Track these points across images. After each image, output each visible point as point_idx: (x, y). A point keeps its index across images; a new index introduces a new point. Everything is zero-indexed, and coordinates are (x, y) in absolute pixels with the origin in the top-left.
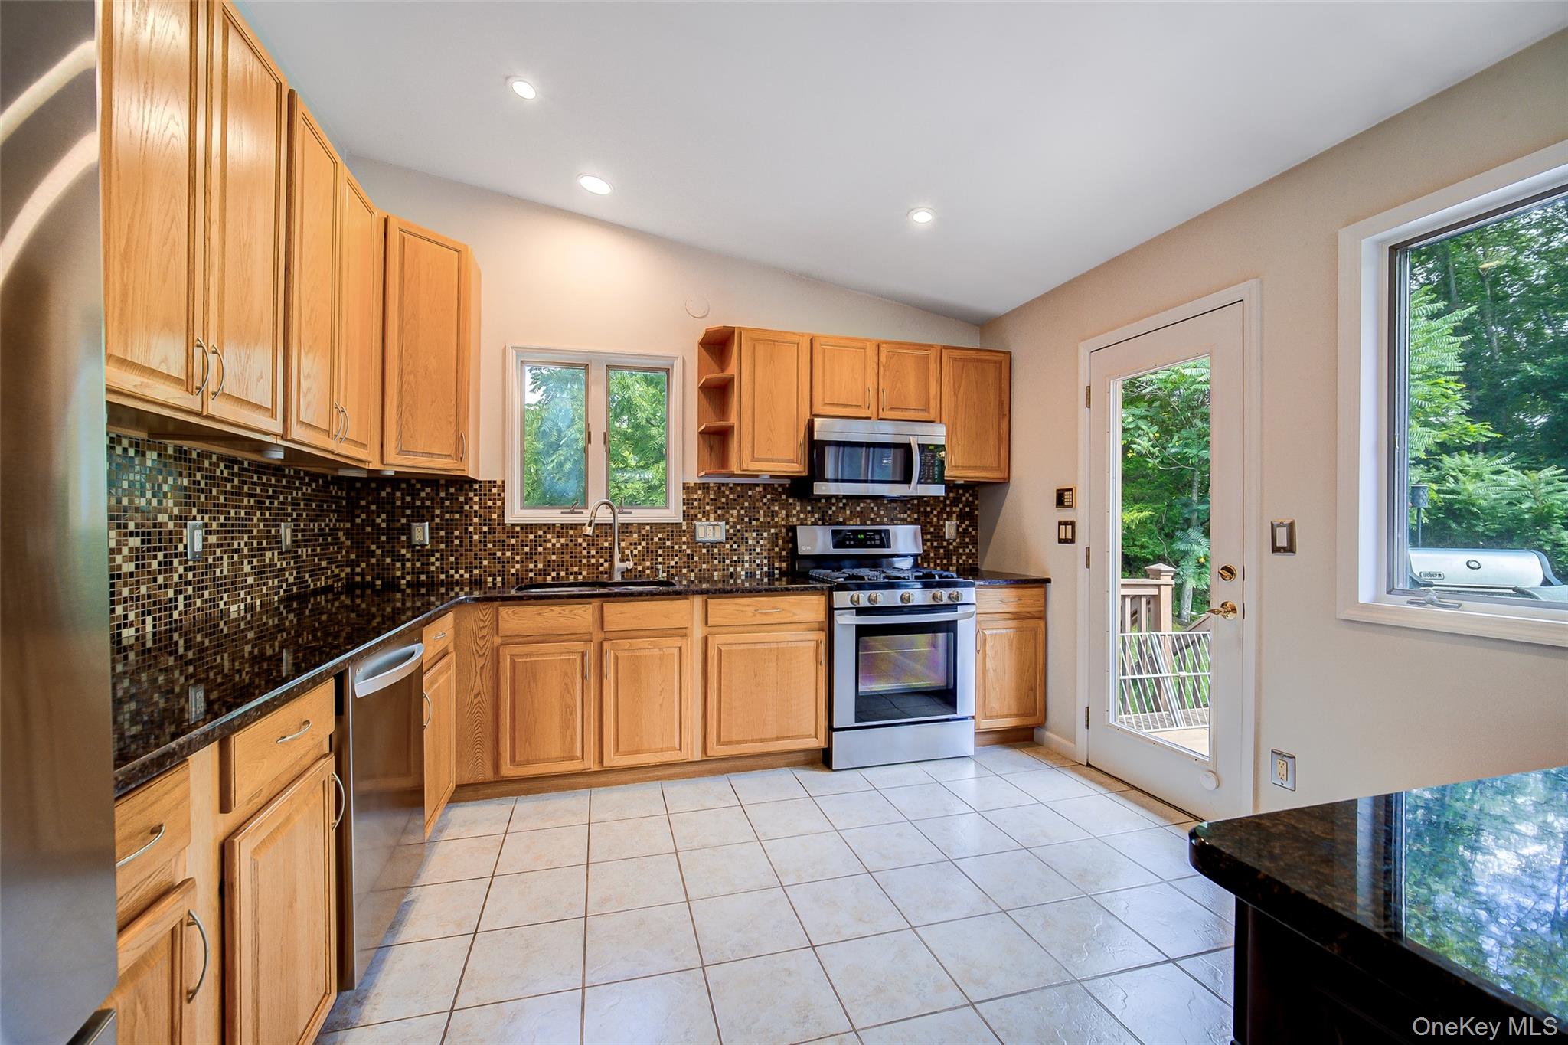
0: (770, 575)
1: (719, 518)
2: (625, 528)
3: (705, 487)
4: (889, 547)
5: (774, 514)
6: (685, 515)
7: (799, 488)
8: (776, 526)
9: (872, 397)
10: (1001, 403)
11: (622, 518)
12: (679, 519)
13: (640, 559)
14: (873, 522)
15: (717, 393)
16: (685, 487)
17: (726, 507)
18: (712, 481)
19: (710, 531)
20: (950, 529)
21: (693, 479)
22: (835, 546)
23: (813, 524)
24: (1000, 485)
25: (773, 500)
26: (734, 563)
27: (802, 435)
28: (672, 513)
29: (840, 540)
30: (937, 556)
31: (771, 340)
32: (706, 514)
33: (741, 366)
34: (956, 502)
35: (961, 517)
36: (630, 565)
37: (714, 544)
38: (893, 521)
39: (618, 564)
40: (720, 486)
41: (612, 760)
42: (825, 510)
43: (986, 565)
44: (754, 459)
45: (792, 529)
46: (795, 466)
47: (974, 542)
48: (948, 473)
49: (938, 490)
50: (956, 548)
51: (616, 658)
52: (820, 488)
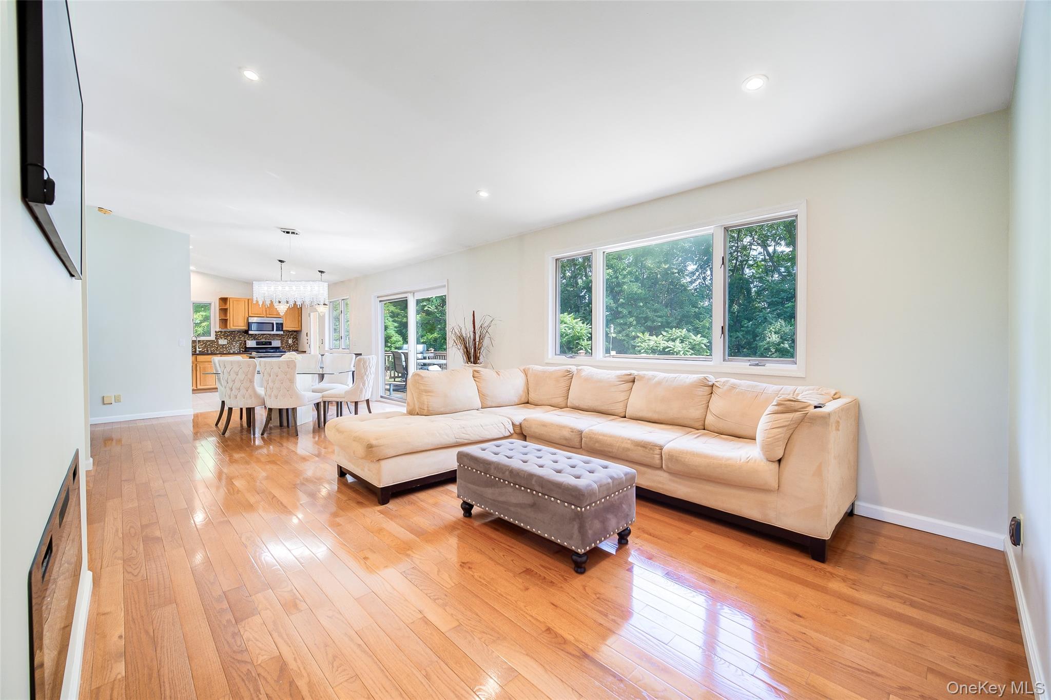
0: (240, 351)
1: (225, 339)
2: (199, 341)
3: (221, 332)
4: (271, 345)
5: (240, 338)
6: (216, 338)
7: (246, 332)
8: (241, 341)
9: (264, 313)
10: (299, 313)
11: (198, 339)
12: (214, 339)
13: (203, 349)
14: (268, 339)
15: (224, 311)
16: (216, 332)
17: (227, 336)
18: (223, 330)
19: (222, 342)
20: (290, 341)
21: (218, 330)
22: (257, 345)
23: (252, 340)
24: (300, 331)
25: (240, 335)
26: (229, 349)
27: (246, 321)
28: (212, 337)
29: (258, 343)
30: (287, 347)
31: (238, 300)
32: (222, 338)
33: (230, 306)
34: (291, 335)
35: (293, 338)
36: (201, 349)
37: (224, 345)
38: (274, 339)
39: (198, 349)
40: (225, 331)
41: (199, 387)
42: (254, 337)
43: (299, 350)
44: (233, 326)
45: (245, 341)
46: (245, 328)
47: (297, 344)
48: (284, 329)
49: (282, 333)
50: (292, 346)
51: (200, 367)
52: (250, 332)
